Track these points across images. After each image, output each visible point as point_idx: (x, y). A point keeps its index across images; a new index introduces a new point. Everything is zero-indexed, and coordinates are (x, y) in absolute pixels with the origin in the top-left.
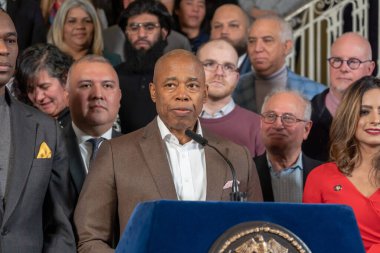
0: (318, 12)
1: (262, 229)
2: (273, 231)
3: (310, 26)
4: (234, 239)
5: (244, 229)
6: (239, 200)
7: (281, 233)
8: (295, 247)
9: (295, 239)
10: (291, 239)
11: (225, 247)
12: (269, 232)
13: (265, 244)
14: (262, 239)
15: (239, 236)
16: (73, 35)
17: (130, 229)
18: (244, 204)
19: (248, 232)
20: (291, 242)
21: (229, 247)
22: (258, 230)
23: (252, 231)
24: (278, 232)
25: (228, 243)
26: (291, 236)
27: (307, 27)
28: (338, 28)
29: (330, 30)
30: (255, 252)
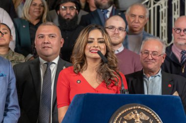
0: (155, 2)
1: (136, 107)
2: (142, 108)
3: (152, 8)
5: (128, 107)
7: (146, 109)
9: (153, 112)
10: (151, 112)
11: (119, 116)
12: (140, 109)
14: (136, 112)
16: (34, 12)
19: (130, 109)
20: (150, 114)
21: (121, 116)
22: (134, 108)
23: (132, 108)
24: (144, 109)
25: (120, 114)
27: (149, 9)
28: (165, 10)
29: (161, 10)
30: (133, 119)
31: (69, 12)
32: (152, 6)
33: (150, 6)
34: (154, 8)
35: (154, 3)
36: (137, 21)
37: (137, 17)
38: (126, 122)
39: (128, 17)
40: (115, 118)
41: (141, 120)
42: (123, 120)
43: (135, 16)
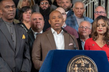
1: (82, 57)
2: (85, 57)
4: (75, 60)
5: (78, 57)
6: (76, 49)
7: (87, 58)
8: (91, 62)
9: (91, 60)
11: (73, 62)
13: (83, 61)
14: (82, 59)
18: (77, 51)
19: (79, 58)
23: (80, 57)
25: (73, 61)
26: (90, 59)
27: (89, 3)
28: (97, 4)
29: (95, 4)
30: (80, 63)
33: (89, 2)
34: (91, 3)
38: (76, 65)
40: (70, 63)
41: (84, 63)
42: (75, 64)
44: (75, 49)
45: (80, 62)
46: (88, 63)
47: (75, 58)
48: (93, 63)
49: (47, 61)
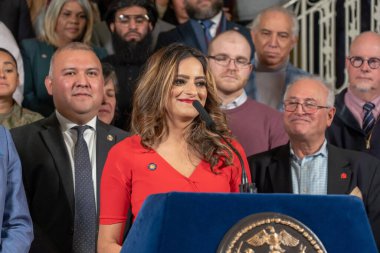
0: (310, 4)
1: (273, 220)
2: (284, 222)
3: (303, 17)
4: (245, 230)
5: (255, 220)
6: (248, 191)
7: (292, 225)
8: (306, 238)
9: (306, 230)
10: (302, 230)
11: (237, 238)
12: (280, 223)
13: (276, 235)
14: (273, 230)
15: (251, 227)
17: (141, 220)
18: (253, 196)
19: (259, 224)
20: (302, 233)
21: (241, 238)
22: (269, 221)
23: (263, 222)
24: (289, 223)
25: (240, 234)
26: (302, 227)
27: (299, 18)
28: (330, 20)
29: (322, 21)
30: (266, 244)
31: (134, 27)
32: (304, 12)
33: (300, 13)
34: (308, 17)
35: (308, 7)
36: (274, 44)
37: (275, 35)
38: (251, 250)
39: (256, 36)
40: (228, 243)
41: (282, 245)
42: (246, 246)
43: (269, 33)
44: (245, 188)
45: (266, 239)
46: (297, 242)
47: (247, 225)
48: (313, 242)
49: (138, 234)
